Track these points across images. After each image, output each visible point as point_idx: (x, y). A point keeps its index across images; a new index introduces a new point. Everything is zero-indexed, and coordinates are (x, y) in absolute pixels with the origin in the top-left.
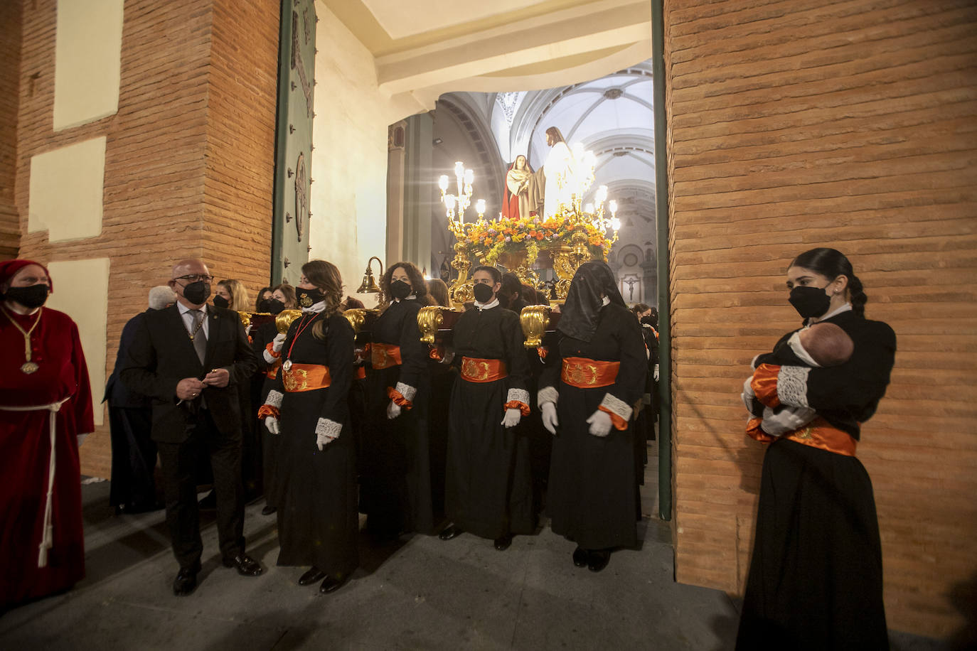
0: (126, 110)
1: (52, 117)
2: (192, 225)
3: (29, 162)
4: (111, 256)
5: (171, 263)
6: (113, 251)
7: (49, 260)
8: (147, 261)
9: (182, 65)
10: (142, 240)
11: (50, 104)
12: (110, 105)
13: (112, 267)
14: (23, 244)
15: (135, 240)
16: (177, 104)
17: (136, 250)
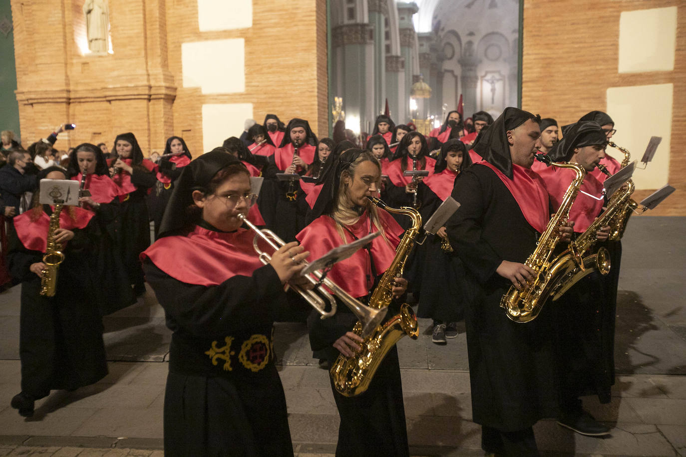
0: (258, 26)
1: (198, 22)
2: (310, 90)
3: (180, 46)
4: (253, 103)
5: (297, 108)
6: (255, 100)
7: (203, 103)
8: (280, 106)
9: (297, 8)
10: (274, 96)
11: (195, 13)
12: (246, 21)
13: (254, 108)
14: (178, 93)
15: (270, 95)
16: (295, 29)
17: (271, 100)
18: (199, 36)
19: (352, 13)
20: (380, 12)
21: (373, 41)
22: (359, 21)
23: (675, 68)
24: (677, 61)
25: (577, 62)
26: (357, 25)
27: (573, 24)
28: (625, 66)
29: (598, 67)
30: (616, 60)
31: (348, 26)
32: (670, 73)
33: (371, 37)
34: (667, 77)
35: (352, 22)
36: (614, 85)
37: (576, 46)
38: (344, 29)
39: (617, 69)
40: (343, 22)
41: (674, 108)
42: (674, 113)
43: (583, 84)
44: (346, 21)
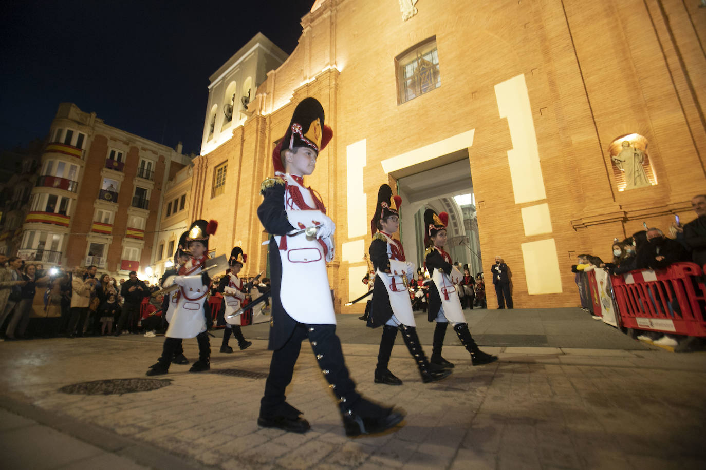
1: (348, 235)
3: (342, 245)
7: (349, 267)
11: (347, 232)
18: (348, 240)
19: (457, 231)
20: (471, 230)
21: (469, 244)
22: (460, 235)
23: (553, 231)
24: (553, 228)
25: (505, 233)
26: (460, 237)
27: (499, 216)
28: (528, 233)
29: (515, 234)
30: (523, 230)
31: (455, 237)
32: (551, 234)
33: (468, 242)
34: (551, 236)
35: (458, 235)
36: (524, 242)
37: (503, 226)
38: (454, 239)
39: (524, 234)
40: (453, 236)
41: (557, 250)
42: (557, 253)
43: (509, 243)
44: (454, 236)
